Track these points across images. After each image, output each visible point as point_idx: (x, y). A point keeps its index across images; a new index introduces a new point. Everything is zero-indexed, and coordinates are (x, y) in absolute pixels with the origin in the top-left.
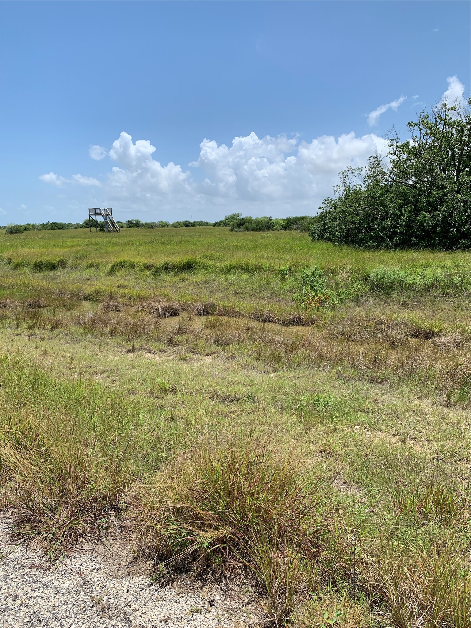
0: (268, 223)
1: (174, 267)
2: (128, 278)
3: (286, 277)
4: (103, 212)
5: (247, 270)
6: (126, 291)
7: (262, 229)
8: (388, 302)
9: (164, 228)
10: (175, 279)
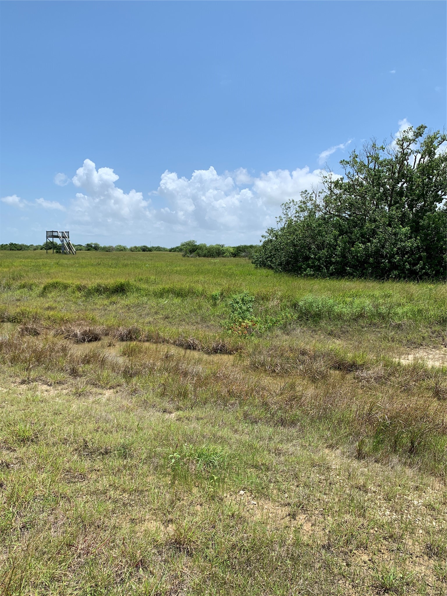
0: (219, 250)
1: (106, 289)
2: (58, 299)
3: (218, 302)
4: (60, 235)
5: (180, 294)
6: (52, 313)
7: (213, 256)
8: (315, 331)
9: (121, 252)
10: (106, 302)
